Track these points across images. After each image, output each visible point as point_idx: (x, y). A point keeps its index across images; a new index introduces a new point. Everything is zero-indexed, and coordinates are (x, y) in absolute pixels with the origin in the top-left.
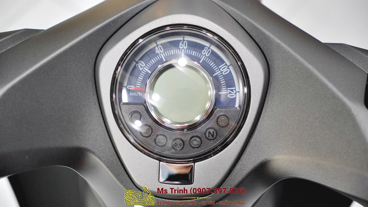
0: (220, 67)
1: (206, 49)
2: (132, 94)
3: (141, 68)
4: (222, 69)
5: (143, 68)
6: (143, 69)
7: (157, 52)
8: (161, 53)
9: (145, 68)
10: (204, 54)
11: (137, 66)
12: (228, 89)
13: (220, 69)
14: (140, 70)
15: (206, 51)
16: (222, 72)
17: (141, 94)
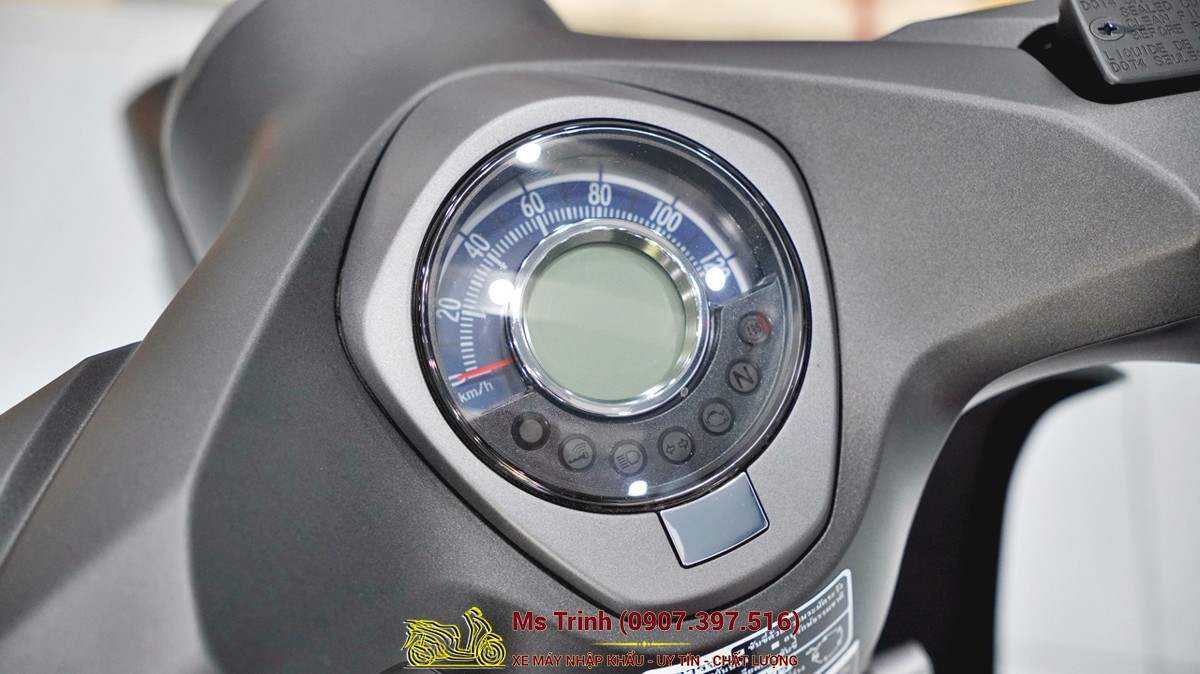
0: (652, 217)
1: (594, 188)
2: (466, 396)
3: (454, 315)
4: (662, 219)
5: (458, 314)
6: (461, 315)
7: (473, 256)
8: (485, 253)
9: (464, 312)
10: (596, 202)
11: (440, 317)
12: (703, 261)
13: (655, 221)
14: (453, 322)
15: (596, 193)
16: (664, 228)
17: (489, 384)
